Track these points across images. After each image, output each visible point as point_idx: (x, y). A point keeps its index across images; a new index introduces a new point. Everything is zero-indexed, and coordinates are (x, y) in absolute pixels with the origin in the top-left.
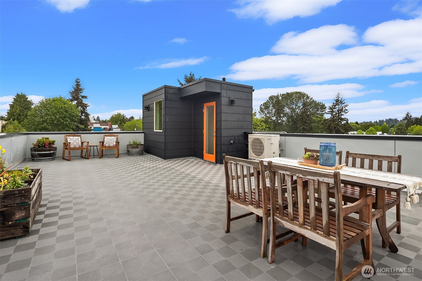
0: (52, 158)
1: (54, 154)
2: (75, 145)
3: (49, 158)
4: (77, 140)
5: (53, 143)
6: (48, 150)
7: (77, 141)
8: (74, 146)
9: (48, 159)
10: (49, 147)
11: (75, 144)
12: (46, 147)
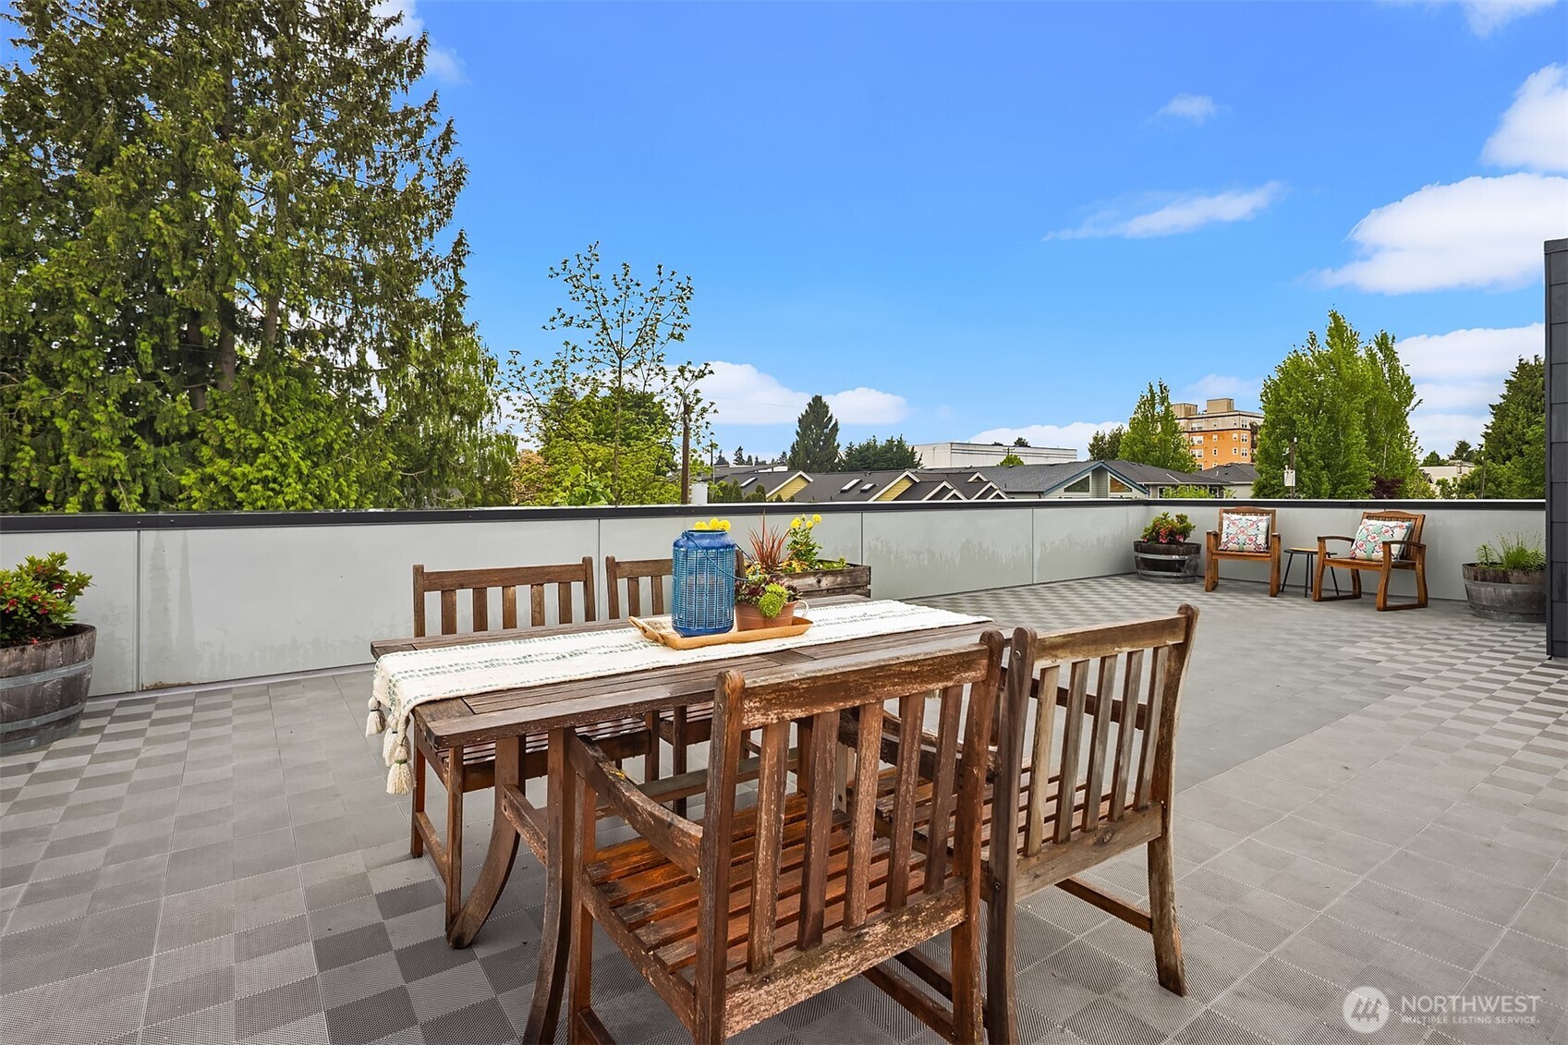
0: (1178, 577)
1: (1183, 566)
2: (1241, 541)
3: (1168, 574)
4: (1252, 525)
5: (1185, 531)
6: (1164, 550)
7: (1252, 531)
8: (1236, 547)
9: (1164, 577)
10: (1168, 543)
11: (1242, 538)
12: (1161, 543)
